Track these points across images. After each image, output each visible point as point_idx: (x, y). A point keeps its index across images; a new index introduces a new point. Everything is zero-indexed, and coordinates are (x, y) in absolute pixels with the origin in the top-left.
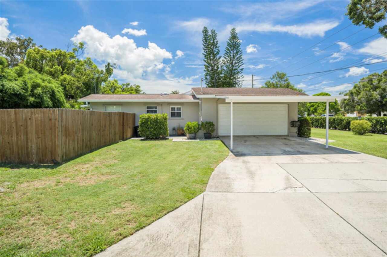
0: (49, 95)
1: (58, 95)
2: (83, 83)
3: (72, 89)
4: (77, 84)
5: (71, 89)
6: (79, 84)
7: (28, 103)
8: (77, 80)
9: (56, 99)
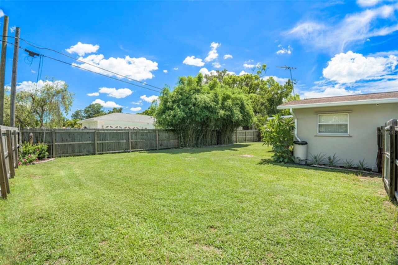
0: (238, 108)
1: (247, 108)
2: (267, 100)
3: (258, 106)
4: (261, 100)
5: (256, 106)
6: (264, 100)
7: (218, 116)
8: (262, 97)
9: (245, 112)
